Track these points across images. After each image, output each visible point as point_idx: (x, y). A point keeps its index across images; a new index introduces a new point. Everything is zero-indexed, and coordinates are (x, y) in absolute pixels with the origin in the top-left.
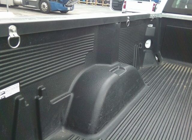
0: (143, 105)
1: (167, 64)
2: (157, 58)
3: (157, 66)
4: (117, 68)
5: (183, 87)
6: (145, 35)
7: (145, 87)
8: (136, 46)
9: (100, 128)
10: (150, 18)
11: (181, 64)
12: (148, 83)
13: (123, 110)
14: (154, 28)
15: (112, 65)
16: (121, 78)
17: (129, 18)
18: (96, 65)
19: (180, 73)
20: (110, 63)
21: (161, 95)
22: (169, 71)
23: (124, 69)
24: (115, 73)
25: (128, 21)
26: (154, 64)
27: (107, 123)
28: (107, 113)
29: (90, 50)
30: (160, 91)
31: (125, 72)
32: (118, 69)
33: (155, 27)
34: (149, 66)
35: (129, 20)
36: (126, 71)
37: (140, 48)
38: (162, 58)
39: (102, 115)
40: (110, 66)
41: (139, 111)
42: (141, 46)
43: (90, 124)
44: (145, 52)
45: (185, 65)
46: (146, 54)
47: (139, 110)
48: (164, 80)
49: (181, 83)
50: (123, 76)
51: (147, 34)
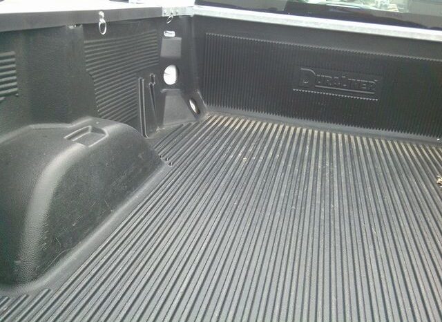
0: (154, 206)
1: (215, 117)
2: (193, 106)
3: (193, 124)
4: (86, 130)
5: (241, 161)
6: (159, 55)
7: (164, 167)
8: (141, 80)
9: (44, 266)
10: (163, 15)
11: (243, 115)
12: (170, 161)
13: (106, 222)
14: (180, 39)
15: (74, 125)
16: (95, 151)
17: (102, 14)
18: (32, 126)
19: (239, 134)
20: (68, 121)
21: (194, 181)
22: (218, 131)
23: (103, 132)
24: (79, 141)
25: (102, 21)
26: (187, 120)
27: (64, 254)
28: (63, 233)
29: (10, 91)
30: (193, 174)
31: (104, 138)
32: (89, 132)
33: (179, 36)
34: (176, 123)
35: (105, 18)
36: (107, 136)
37: (151, 86)
38: (205, 105)
39: (46, 238)
40: (69, 126)
41: (142, 220)
42: (153, 81)
43: (17, 262)
44: (165, 94)
45: (251, 117)
46: (167, 97)
47: (142, 216)
48: (204, 150)
49: (238, 153)
50: (101, 147)
51: (165, 52)
